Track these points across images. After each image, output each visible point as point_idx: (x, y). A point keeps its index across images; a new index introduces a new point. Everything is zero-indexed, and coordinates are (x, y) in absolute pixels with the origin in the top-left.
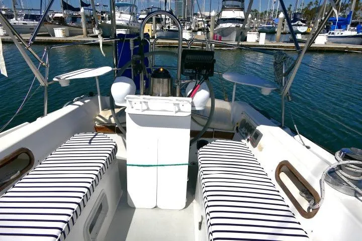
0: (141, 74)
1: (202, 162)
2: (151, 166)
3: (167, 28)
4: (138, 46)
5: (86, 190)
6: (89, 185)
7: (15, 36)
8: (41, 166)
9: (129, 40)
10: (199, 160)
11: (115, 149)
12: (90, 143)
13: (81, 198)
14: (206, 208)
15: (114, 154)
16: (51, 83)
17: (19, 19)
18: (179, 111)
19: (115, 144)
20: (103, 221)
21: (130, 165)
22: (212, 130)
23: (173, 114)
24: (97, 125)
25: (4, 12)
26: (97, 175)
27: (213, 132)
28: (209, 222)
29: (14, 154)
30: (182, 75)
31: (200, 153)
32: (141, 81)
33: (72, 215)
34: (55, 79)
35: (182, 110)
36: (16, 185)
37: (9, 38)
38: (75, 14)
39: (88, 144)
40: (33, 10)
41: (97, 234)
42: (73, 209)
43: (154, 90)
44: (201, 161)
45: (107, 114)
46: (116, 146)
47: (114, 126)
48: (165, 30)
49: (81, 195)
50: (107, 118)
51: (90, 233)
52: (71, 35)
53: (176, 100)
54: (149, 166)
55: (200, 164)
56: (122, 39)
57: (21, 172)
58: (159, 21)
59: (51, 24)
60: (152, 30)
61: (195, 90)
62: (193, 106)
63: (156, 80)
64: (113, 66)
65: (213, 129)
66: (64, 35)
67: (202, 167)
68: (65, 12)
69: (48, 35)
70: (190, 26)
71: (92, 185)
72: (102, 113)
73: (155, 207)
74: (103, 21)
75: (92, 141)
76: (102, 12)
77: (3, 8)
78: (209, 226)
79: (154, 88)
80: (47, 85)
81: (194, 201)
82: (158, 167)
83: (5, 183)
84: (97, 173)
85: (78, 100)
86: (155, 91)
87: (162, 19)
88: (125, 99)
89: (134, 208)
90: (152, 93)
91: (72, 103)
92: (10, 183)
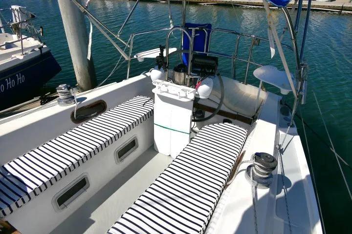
4: (198, 35)
5: (118, 132)
6: (122, 130)
8: (109, 112)
9: (191, 30)
12: (144, 105)
13: (113, 135)
18: (186, 96)
22: (236, 114)
34: (135, 57)
35: (188, 96)
36: (93, 120)
39: (142, 105)
42: (107, 139)
54: (166, 128)
61: (198, 84)
73: (169, 156)
80: (130, 59)
84: (130, 124)
89: (158, 152)
92: (91, 118)
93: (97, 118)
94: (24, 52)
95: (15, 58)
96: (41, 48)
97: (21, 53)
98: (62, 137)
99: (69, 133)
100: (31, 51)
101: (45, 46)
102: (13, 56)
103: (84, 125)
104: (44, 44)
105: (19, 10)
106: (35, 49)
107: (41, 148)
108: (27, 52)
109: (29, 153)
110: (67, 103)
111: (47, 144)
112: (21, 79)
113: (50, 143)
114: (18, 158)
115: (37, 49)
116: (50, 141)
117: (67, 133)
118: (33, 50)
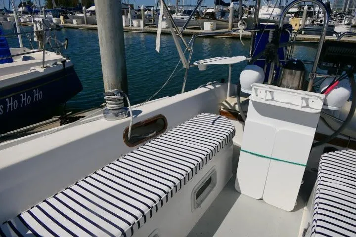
0: (272, 63)
1: (323, 168)
2: (265, 157)
3: (319, 23)
5: (200, 160)
6: (203, 157)
7: (174, 29)
8: (171, 132)
10: (320, 165)
11: (233, 133)
12: (213, 123)
13: (195, 165)
14: (315, 214)
15: (231, 137)
16: (191, 66)
17: (179, 14)
18: (307, 106)
19: (234, 128)
20: (209, 193)
21: (243, 151)
22: (347, 138)
23: (299, 109)
24: (222, 109)
25: (169, 9)
26: (211, 151)
27: (348, 141)
28: (314, 228)
29: (154, 118)
30: (318, 68)
31: (323, 158)
32: (271, 71)
33: (185, 175)
34: (195, 63)
35: (310, 106)
36: (152, 142)
37: (169, 30)
38: (225, 9)
39: (211, 123)
40: (191, 6)
41: (202, 201)
42: (187, 172)
43: (283, 81)
44: (322, 166)
45: (233, 101)
46: (234, 131)
47: (237, 114)
48: (315, 24)
49: (195, 163)
50: (233, 104)
51: (197, 199)
52: (217, 29)
53: (306, 94)
54: (262, 156)
55: (320, 168)
56: (262, 30)
57: (156, 132)
58: (310, 14)
59: (202, 18)
60: (300, 25)
61: (332, 86)
62: (325, 104)
63: (288, 71)
64: (248, 56)
65: (349, 137)
66: (211, 29)
67: (321, 173)
68: (216, 7)
69: (199, 29)
70: (350, 21)
71: (206, 157)
72: (228, 99)
73: (260, 199)
74: (249, 16)
75: (215, 122)
76: (250, 6)
77: (169, 5)
78: (313, 233)
79: (283, 79)
80: (188, 68)
81: (305, 208)
82: (272, 160)
83: (144, 138)
84: (212, 149)
85: (210, 84)
86: (284, 83)
87: (315, 12)
88: (251, 86)
89: (240, 193)
90: (281, 84)
91: (204, 86)
92: (148, 139)
93: (156, 140)
94: (45, 65)
95: (34, 71)
96: (64, 62)
97: (42, 66)
98: (111, 166)
99: (121, 160)
100: (54, 64)
101: (68, 61)
102: (32, 68)
103: (140, 149)
104: (68, 58)
105: (42, 22)
106: (58, 63)
107: (81, 183)
108: (48, 65)
109: (62, 193)
110: (117, 115)
111: (90, 177)
112: (38, 95)
113: (95, 176)
114: (45, 201)
115: (60, 63)
116: (95, 173)
117: (118, 160)
118: (55, 64)
